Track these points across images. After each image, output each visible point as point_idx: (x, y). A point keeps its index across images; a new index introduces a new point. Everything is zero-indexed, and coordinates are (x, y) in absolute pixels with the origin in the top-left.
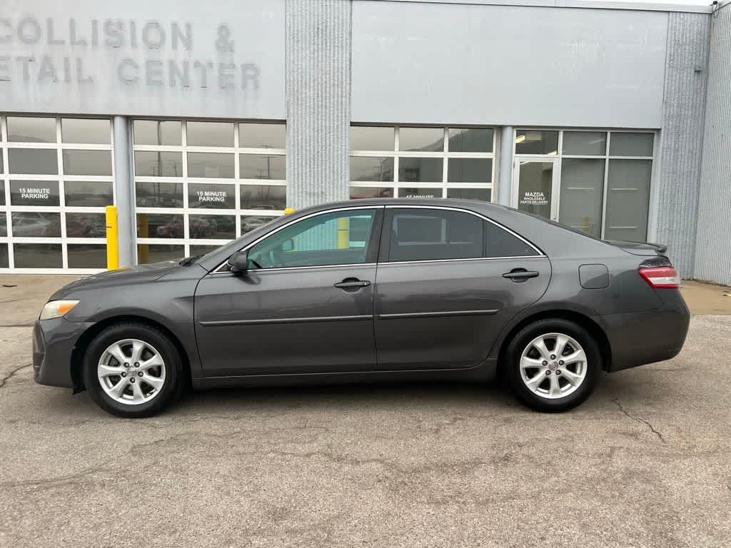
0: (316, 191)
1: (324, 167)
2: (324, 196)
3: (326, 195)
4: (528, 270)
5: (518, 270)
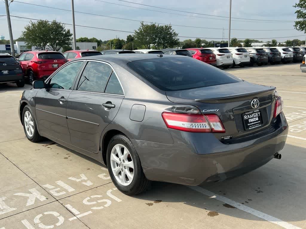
4: (112, 103)
5: (109, 102)
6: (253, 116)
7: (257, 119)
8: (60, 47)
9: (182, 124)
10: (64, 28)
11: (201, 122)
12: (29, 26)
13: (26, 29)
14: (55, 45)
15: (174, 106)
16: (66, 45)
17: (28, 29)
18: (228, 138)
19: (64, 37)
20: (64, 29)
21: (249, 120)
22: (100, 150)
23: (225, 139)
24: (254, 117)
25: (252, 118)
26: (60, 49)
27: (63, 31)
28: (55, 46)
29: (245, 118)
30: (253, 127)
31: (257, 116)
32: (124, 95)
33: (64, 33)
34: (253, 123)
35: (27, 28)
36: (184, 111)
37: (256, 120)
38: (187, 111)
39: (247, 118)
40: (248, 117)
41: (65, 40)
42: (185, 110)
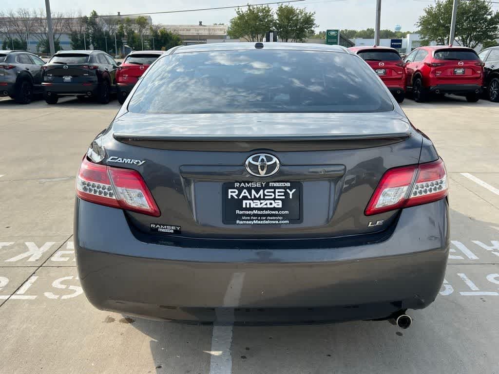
6: (264, 195)
7: (279, 204)
8: (477, 42)
10: (490, 8)
12: (431, 8)
13: (426, 12)
14: (469, 39)
16: (489, 40)
17: (429, 13)
18: (170, 230)
19: (488, 24)
20: (490, 11)
21: (244, 202)
24: (266, 197)
25: (259, 199)
26: (476, 46)
27: (488, 15)
28: (468, 41)
29: (230, 194)
30: (253, 220)
31: (277, 197)
33: (489, 17)
34: (255, 212)
35: (427, 10)
37: (272, 206)
39: (238, 195)
40: (243, 195)
41: (488, 31)
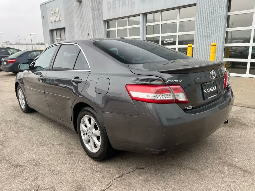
0: (207, 35)
1: (211, 23)
2: (210, 37)
3: (211, 37)
4: (80, 78)
5: (77, 78)
9: (147, 95)
11: (165, 93)
15: (138, 78)
22: (71, 120)
23: (187, 109)
32: (90, 70)
36: (148, 83)
38: (151, 82)
40: (207, 91)
42: (149, 81)
